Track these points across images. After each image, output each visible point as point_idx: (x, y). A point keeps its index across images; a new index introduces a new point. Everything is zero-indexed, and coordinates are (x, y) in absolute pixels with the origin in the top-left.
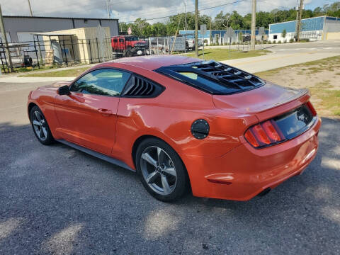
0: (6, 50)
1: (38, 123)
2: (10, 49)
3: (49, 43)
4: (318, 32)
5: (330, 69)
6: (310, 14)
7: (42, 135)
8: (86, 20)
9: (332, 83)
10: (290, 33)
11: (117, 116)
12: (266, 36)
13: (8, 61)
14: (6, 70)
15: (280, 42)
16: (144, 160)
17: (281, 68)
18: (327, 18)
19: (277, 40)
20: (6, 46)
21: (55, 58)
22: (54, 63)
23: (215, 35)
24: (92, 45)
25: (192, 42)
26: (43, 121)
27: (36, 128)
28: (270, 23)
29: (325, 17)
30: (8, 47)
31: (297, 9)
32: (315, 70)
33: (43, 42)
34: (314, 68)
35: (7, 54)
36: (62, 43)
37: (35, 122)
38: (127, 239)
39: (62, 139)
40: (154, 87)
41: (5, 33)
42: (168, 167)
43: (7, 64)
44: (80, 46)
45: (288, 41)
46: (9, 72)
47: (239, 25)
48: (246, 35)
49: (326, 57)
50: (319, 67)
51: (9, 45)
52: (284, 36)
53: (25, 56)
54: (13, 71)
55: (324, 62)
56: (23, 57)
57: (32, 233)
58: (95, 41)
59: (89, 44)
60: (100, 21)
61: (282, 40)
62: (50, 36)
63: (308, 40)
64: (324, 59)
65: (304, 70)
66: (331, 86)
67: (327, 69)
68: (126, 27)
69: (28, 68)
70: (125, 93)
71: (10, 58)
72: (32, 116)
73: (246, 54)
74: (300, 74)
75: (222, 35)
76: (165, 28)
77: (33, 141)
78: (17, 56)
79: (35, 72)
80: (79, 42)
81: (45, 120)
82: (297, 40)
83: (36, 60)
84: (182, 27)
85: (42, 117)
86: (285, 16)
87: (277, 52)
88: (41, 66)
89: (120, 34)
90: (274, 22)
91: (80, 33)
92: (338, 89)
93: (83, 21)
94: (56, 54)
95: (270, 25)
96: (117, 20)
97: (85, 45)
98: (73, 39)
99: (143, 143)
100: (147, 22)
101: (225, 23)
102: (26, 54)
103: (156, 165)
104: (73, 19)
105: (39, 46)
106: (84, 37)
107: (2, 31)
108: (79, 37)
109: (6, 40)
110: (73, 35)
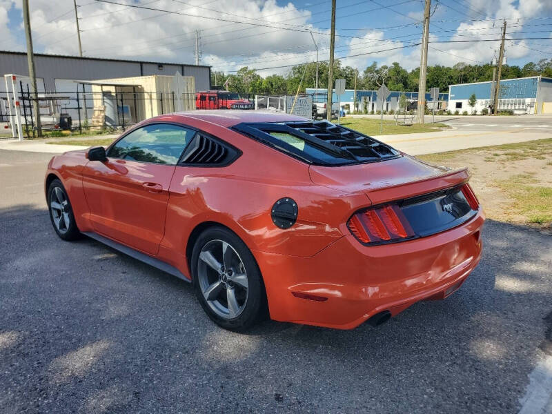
0: (34, 103)
1: (58, 206)
2: (40, 102)
3: (100, 96)
4: (528, 101)
5: (540, 156)
6: (517, 73)
7: (63, 225)
8: (160, 65)
9: (537, 177)
10: (484, 101)
11: (169, 193)
12: (444, 103)
13: (35, 119)
14: (31, 134)
15: (465, 114)
16: (203, 262)
17: (459, 151)
18: (543, 80)
19: (461, 111)
20: (33, 96)
21: (106, 118)
22: (105, 126)
23: (363, 98)
24: (165, 101)
25: (323, 105)
26: (65, 203)
27: (55, 214)
28: (452, 83)
29: (539, 77)
30: (37, 100)
31: (494, 63)
32: (515, 157)
33: (91, 93)
34: (513, 154)
35: (34, 110)
36: (119, 97)
37: (55, 205)
38: (159, 378)
39: (90, 231)
40: (226, 151)
41: (35, 77)
42: (238, 273)
43: (32, 124)
44: (147, 102)
45: (479, 113)
46: (34, 137)
47: (401, 85)
48: (411, 101)
49: (536, 139)
50: (522, 152)
51: (40, 96)
52: (472, 104)
53: (61, 115)
54: (41, 136)
55: (532, 145)
56: (58, 115)
57: (17, 361)
58: (170, 96)
59: (161, 100)
60: (183, 68)
61: (470, 110)
62: (102, 85)
63: (511, 113)
64: (533, 142)
65: (496, 155)
66: (535, 181)
67: (534, 156)
68: (222, 79)
69: (64, 132)
70: (184, 160)
71: (39, 116)
72: (50, 196)
73: (409, 128)
74: (488, 160)
75: (375, 99)
76: (284, 84)
77: (49, 234)
78: (50, 115)
79: (73, 139)
80: (146, 96)
81: (68, 201)
82: (493, 112)
83: (78, 122)
84: (310, 83)
85: (65, 196)
86: (476, 74)
87: (459, 128)
88: (84, 130)
89: (213, 88)
90: (459, 82)
91: (148, 83)
92: (545, 185)
93: (156, 66)
94: (109, 112)
95: (450, 86)
96: (209, 68)
97: (155, 103)
98: (136, 92)
99: (203, 235)
100: (257, 73)
101: (380, 80)
102: (64, 112)
103: (220, 271)
104: (141, 63)
105: (85, 99)
106: (154, 90)
107: (31, 74)
108: (146, 89)
109: (36, 88)
110: (137, 86)
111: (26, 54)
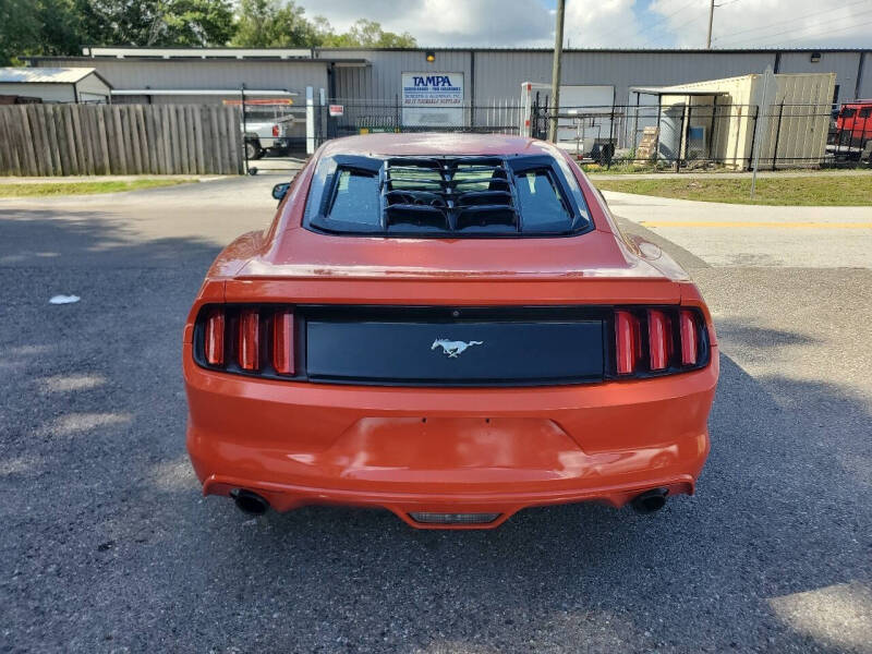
0: (551, 122)
2: (560, 120)
8: (816, 54)
20: (552, 112)
21: (661, 147)
22: (654, 159)
30: (557, 117)
35: (551, 133)
41: (558, 84)
44: (733, 121)
58: (775, 112)
59: (754, 117)
80: (734, 111)
91: (739, 89)
93: (807, 57)
94: (666, 137)
97: (744, 121)
98: (719, 104)
105: (637, 117)
106: (747, 102)
107: (554, 80)
108: (735, 101)
109: (557, 101)
110: (721, 94)
111: (552, 51)
